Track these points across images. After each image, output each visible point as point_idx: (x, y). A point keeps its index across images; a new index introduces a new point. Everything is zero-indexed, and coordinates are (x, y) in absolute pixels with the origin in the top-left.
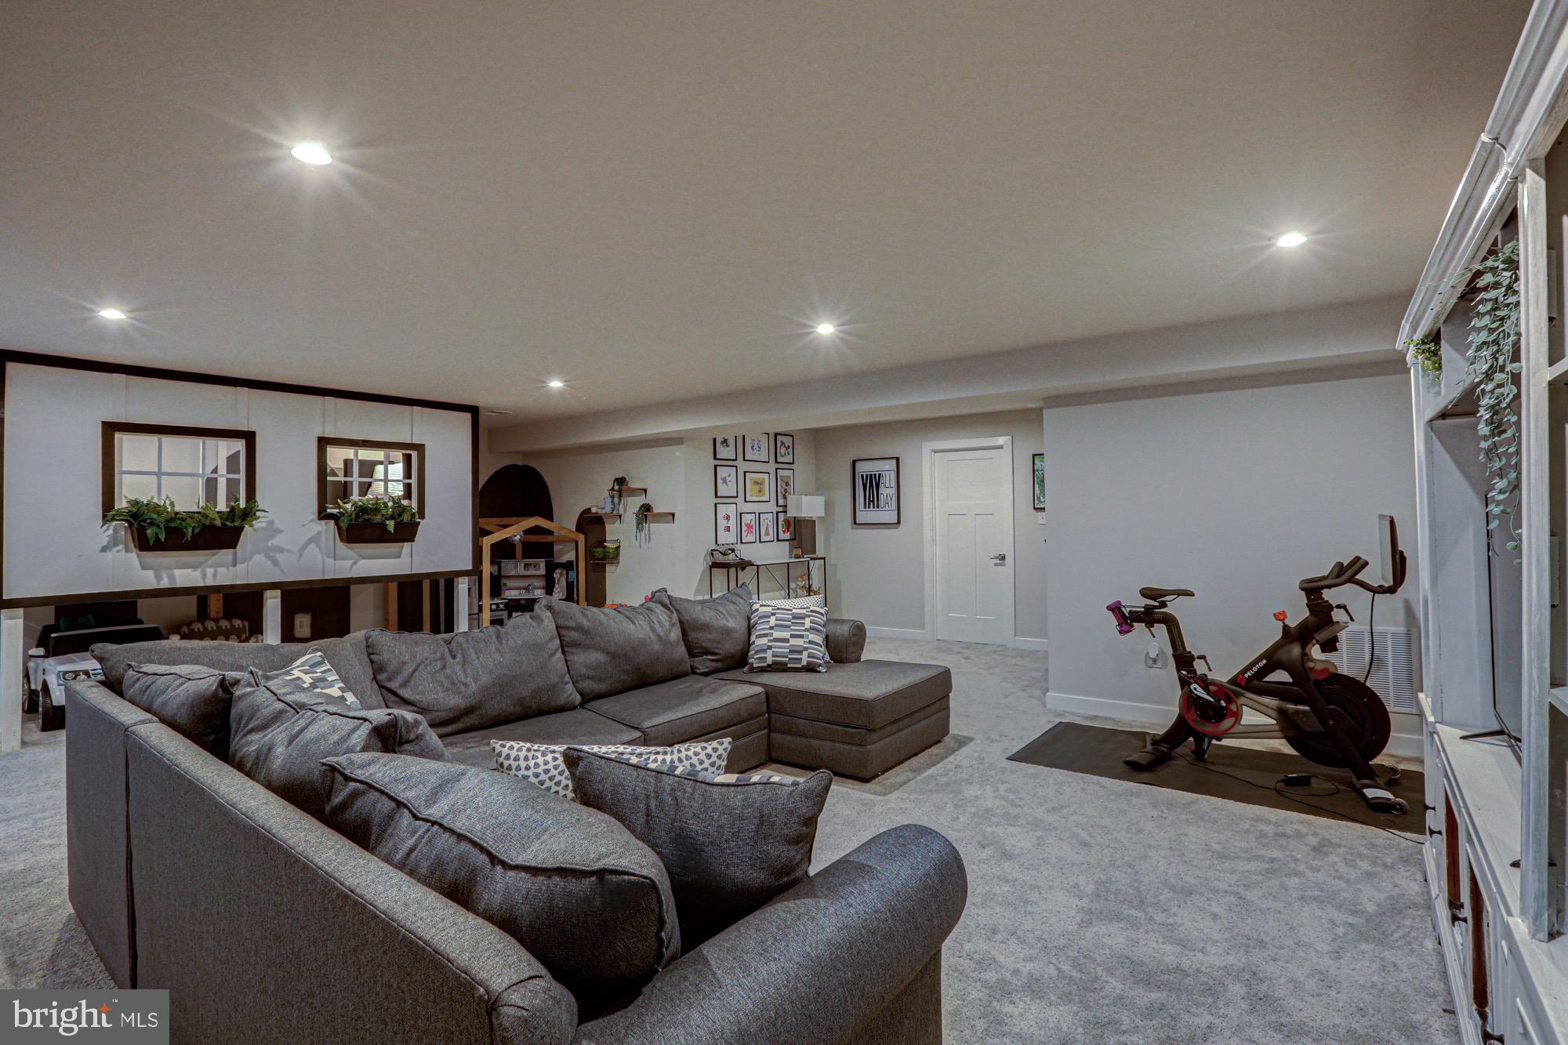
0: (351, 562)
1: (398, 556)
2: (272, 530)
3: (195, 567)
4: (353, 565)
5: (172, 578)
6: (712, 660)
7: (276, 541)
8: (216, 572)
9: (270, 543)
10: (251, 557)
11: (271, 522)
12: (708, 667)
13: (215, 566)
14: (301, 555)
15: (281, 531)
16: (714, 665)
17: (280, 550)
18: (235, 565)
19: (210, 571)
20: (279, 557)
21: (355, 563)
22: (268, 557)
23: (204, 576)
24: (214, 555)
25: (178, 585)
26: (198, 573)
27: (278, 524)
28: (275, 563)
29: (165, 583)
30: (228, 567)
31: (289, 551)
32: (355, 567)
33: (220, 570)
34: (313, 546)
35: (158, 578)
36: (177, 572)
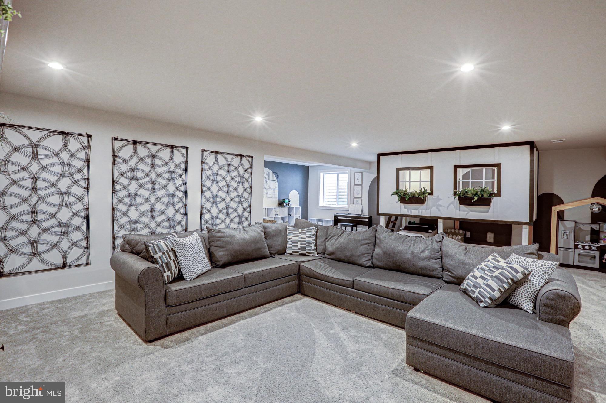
0: (466, 212)
1: (488, 212)
2: (438, 199)
3: (417, 209)
4: (467, 214)
5: (411, 212)
6: (450, 276)
7: (440, 203)
8: (422, 211)
9: (438, 203)
10: (432, 208)
11: (438, 196)
12: (447, 279)
13: (422, 209)
14: (447, 208)
15: (441, 200)
16: (452, 279)
17: (441, 206)
18: (427, 210)
19: (420, 211)
20: (440, 208)
21: (468, 213)
22: (437, 208)
23: (419, 212)
24: (421, 206)
25: (413, 214)
26: (417, 211)
27: (440, 197)
28: (439, 210)
29: (409, 214)
30: (425, 210)
31: (444, 207)
32: (468, 215)
33: (423, 211)
34: (452, 205)
35: (408, 211)
36: (413, 210)
